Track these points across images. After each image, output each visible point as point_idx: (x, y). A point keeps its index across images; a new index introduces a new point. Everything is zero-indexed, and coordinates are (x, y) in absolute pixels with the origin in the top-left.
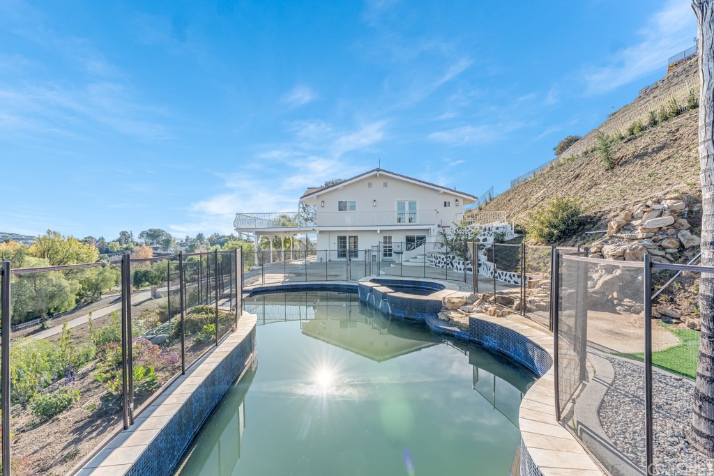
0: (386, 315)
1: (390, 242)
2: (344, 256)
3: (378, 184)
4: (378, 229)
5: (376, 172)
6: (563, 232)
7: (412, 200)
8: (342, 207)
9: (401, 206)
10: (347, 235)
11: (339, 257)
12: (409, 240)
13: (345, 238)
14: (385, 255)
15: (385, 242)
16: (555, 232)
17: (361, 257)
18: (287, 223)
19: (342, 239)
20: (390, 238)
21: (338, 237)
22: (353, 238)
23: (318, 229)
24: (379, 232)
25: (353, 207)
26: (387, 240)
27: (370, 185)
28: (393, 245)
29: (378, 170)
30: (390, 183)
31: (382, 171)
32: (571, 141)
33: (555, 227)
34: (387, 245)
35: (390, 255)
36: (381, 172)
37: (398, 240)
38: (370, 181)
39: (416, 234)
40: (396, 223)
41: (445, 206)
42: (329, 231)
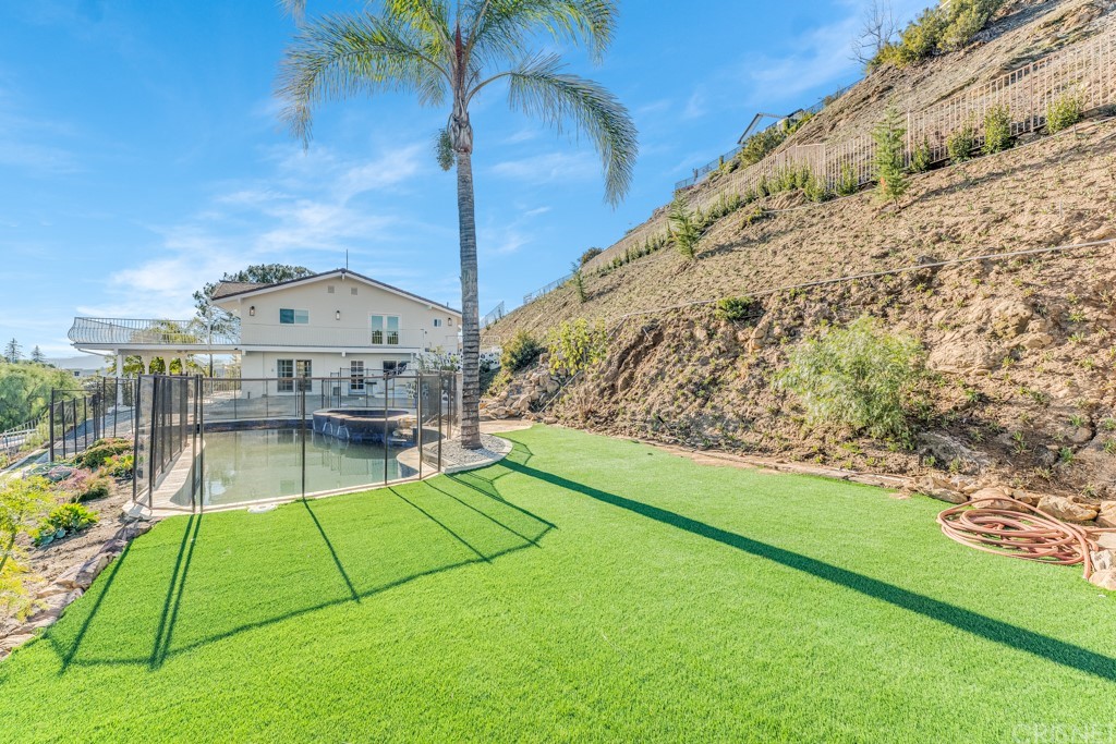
0: (344, 440)
1: (361, 370)
2: (290, 388)
3: (343, 290)
4: (344, 351)
5: (340, 274)
6: (520, 361)
7: (393, 314)
8: (287, 316)
9: (377, 319)
10: (294, 358)
11: (279, 389)
12: (389, 366)
13: (290, 362)
14: (354, 387)
15: (353, 370)
16: (514, 361)
17: (316, 389)
18: (174, 335)
19: (286, 366)
20: (361, 363)
21: (279, 361)
22: (302, 363)
23: (244, 349)
24: (344, 355)
25: (305, 319)
26: (357, 367)
27: (331, 290)
28: (365, 373)
29: (343, 271)
30: (360, 289)
31: (350, 272)
32: (594, 253)
33: (515, 357)
34: (357, 373)
35: (361, 387)
36: (346, 274)
37: (373, 367)
38: (331, 285)
39: (398, 360)
40: (370, 343)
41: (436, 325)
42: (264, 353)
